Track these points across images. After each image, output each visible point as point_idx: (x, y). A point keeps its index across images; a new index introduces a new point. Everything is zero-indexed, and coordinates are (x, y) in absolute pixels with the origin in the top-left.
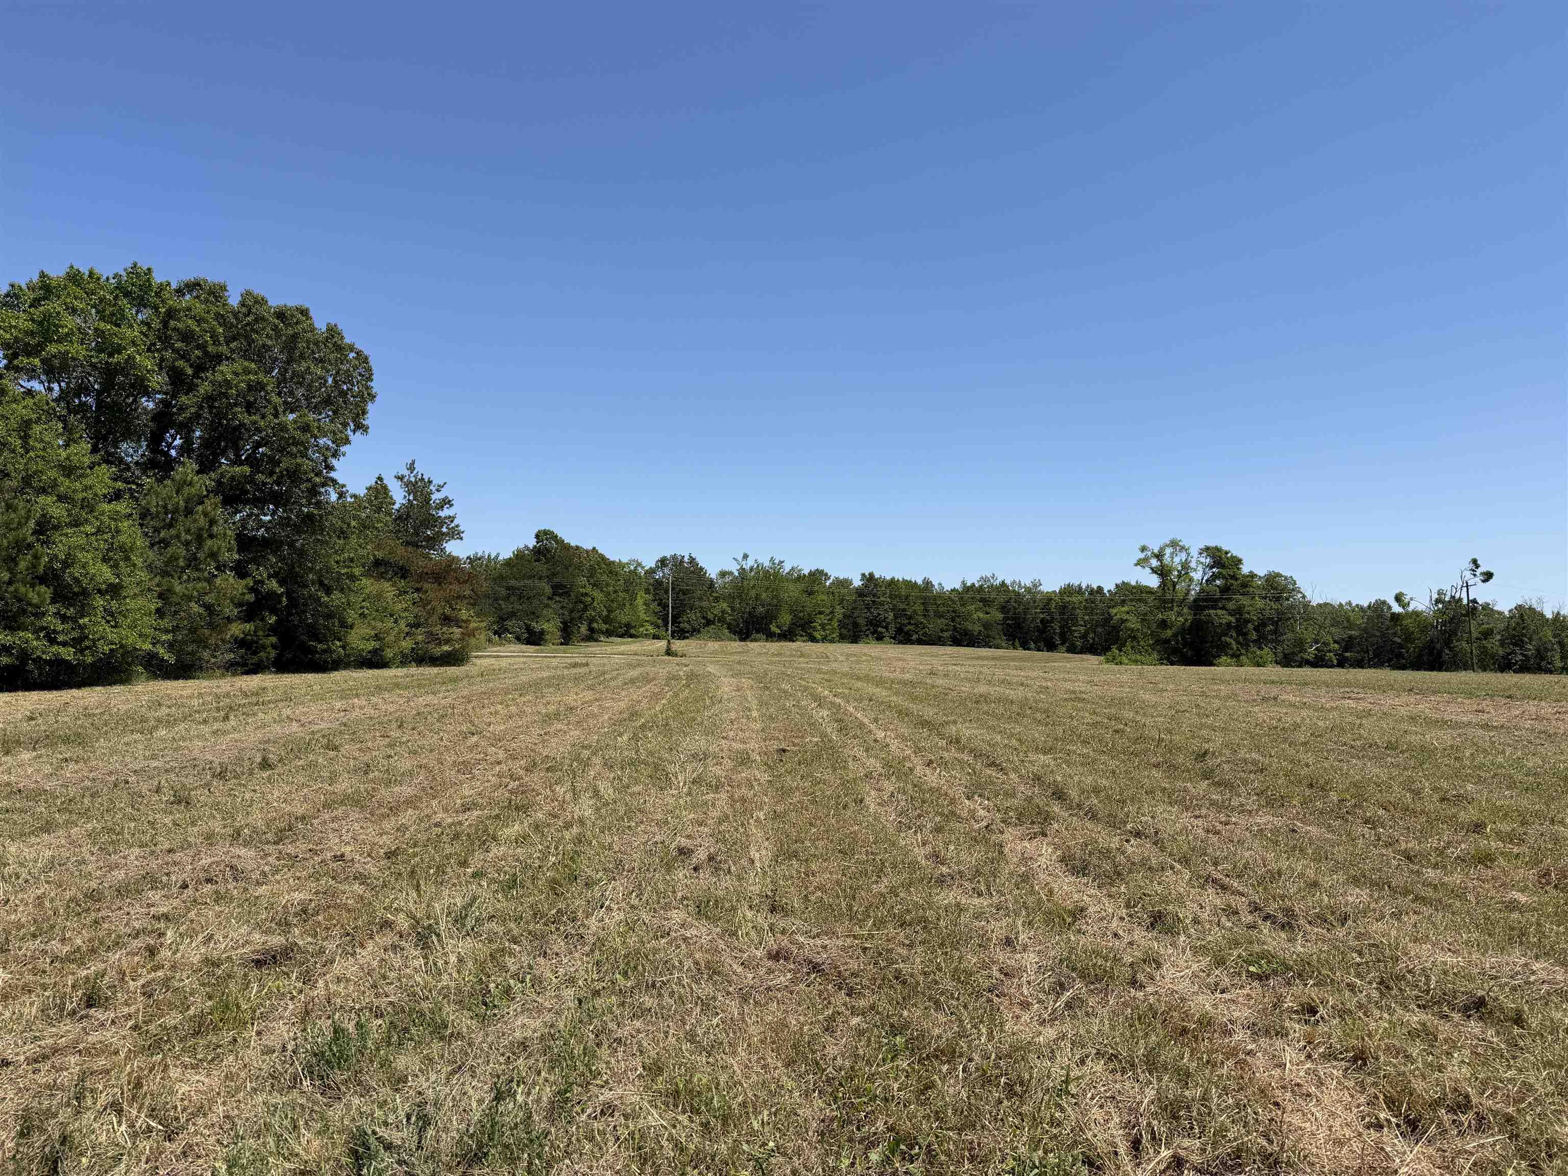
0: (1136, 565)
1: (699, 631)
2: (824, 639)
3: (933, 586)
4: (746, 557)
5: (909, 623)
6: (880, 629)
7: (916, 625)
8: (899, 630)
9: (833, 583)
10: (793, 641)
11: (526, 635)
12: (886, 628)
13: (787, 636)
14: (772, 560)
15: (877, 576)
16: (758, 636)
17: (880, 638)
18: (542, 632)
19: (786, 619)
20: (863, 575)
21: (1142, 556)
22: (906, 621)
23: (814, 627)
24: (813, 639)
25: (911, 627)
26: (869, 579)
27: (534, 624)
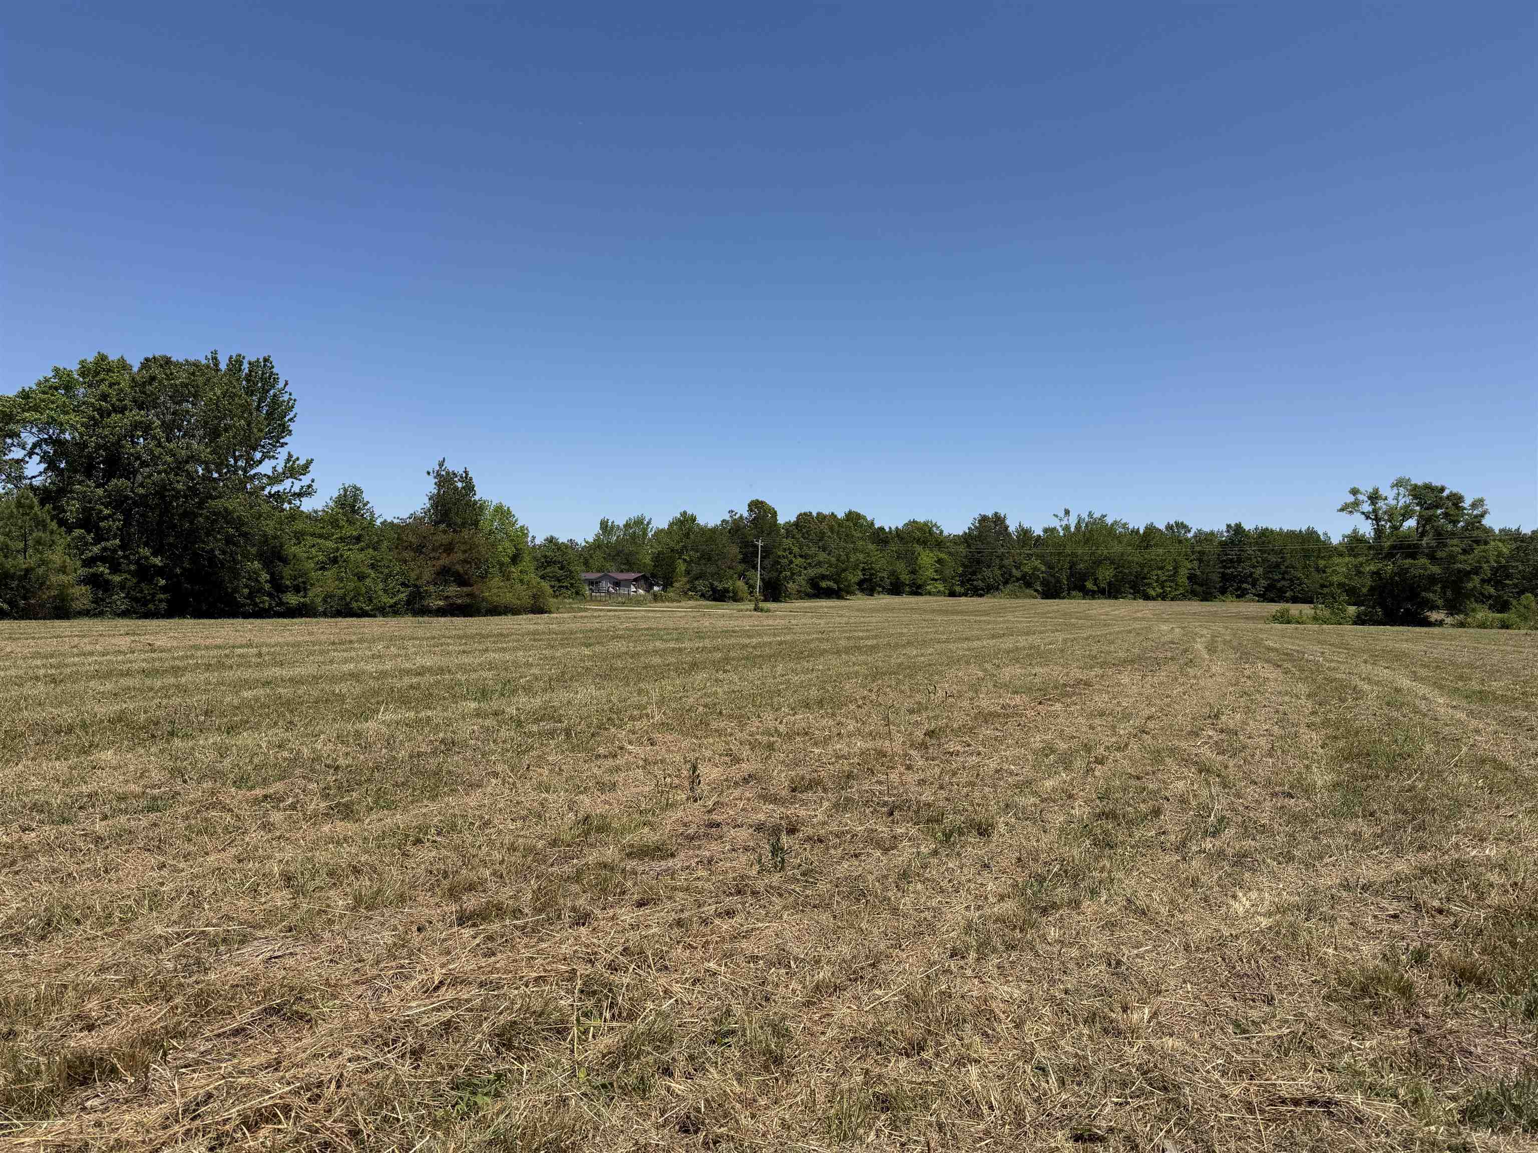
0: (1342, 510)
1: (997, 589)
2: (1163, 597)
3: (1319, 536)
4: (1067, 512)
5: (1283, 579)
6: (1244, 586)
7: (1291, 580)
8: (1268, 588)
9: (1195, 536)
10: (1116, 598)
11: (711, 593)
12: (1254, 585)
13: (1112, 592)
14: (1090, 515)
15: (1248, 526)
16: (1074, 593)
17: (1241, 595)
18: (726, 590)
19: (1106, 574)
20: (1229, 526)
21: (1351, 499)
22: (1280, 576)
23: (1149, 584)
24: (1147, 597)
25: (1286, 583)
26: (1238, 529)
27: (716, 583)
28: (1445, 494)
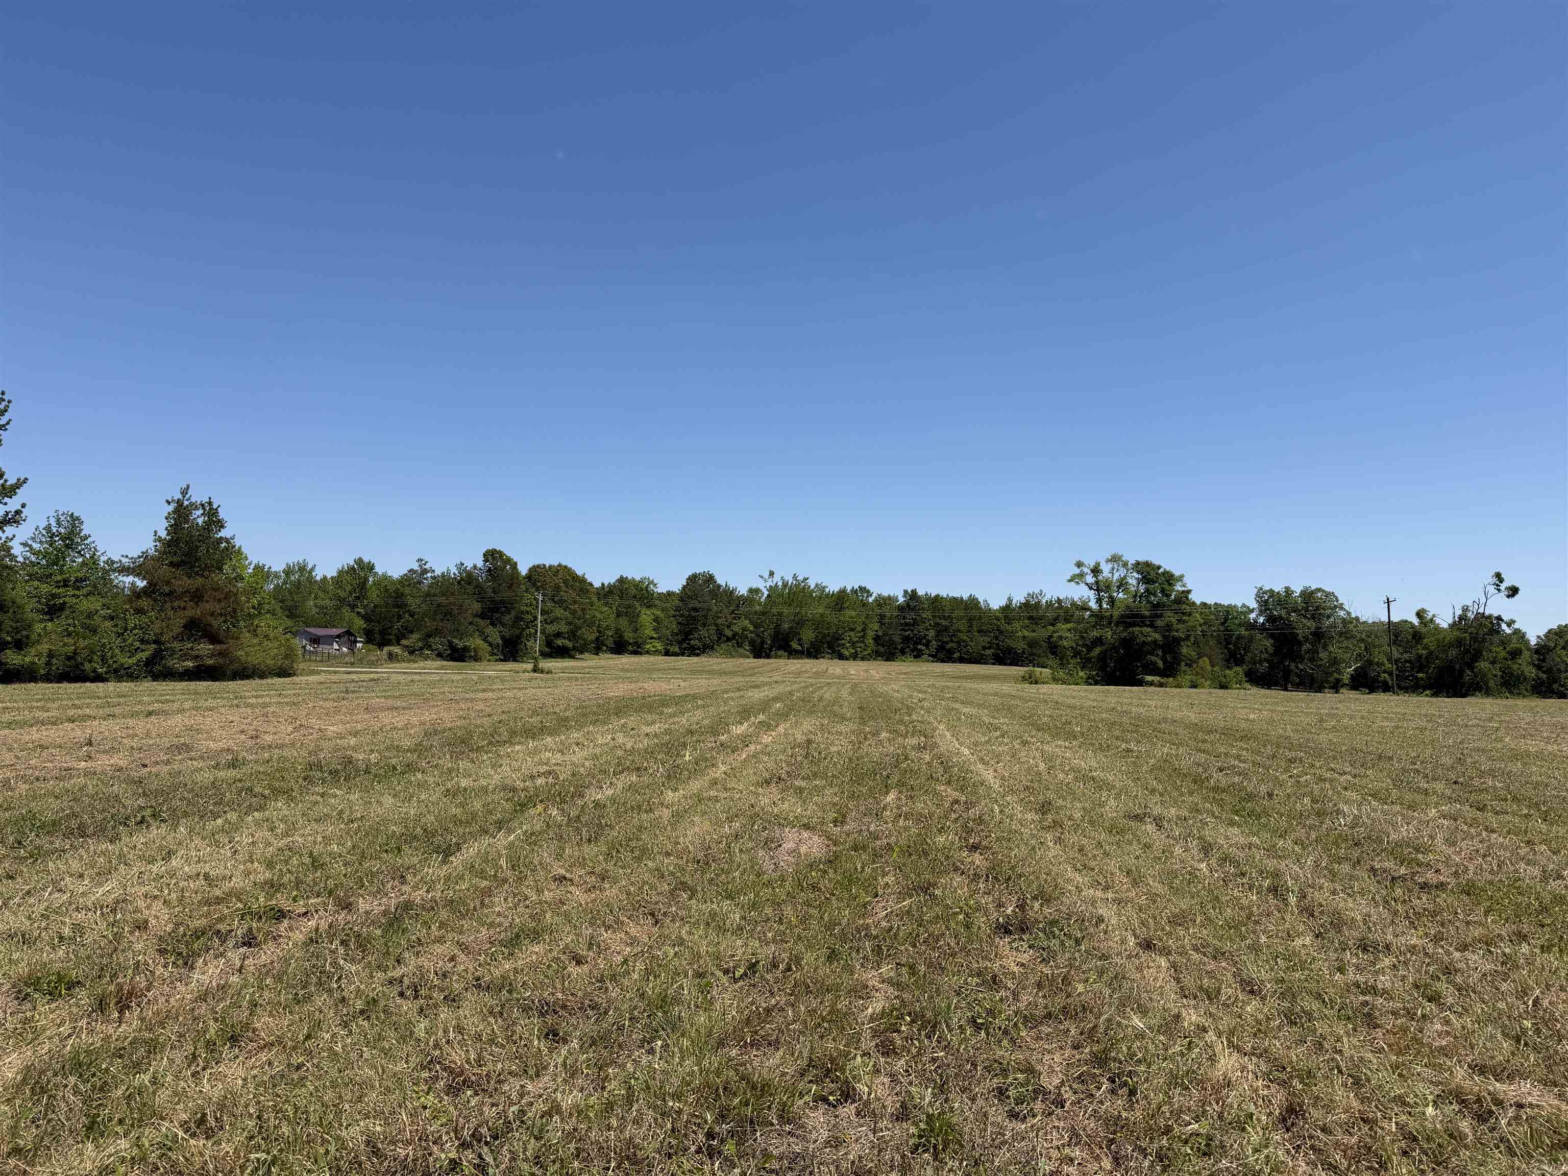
0: (1070, 581)
1: (712, 648)
2: (855, 657)
3: (979, 603)
4: (772, 574)
5: (952, 641)
6: (919, 647)
7: (958, 642)
8: (941, 648)
9: (876, 600)
10: (817, 658)
11: (449, 652)
12: (927, 645)
13: (813, 652)
14: (795, 577)
15: (921, 592)
16: (780, 653)
17: (918, 655)
18: (466, 649)
19: (808, 635)
20: (906, 592)
21: (1077, 571)
22: (949, 639)
23: (843, 645)
24: (841, 657)
25: (954, 645)
26: (913, 596)
27: (456, 641)
28: (1161, 570)
